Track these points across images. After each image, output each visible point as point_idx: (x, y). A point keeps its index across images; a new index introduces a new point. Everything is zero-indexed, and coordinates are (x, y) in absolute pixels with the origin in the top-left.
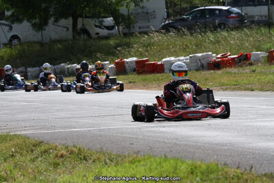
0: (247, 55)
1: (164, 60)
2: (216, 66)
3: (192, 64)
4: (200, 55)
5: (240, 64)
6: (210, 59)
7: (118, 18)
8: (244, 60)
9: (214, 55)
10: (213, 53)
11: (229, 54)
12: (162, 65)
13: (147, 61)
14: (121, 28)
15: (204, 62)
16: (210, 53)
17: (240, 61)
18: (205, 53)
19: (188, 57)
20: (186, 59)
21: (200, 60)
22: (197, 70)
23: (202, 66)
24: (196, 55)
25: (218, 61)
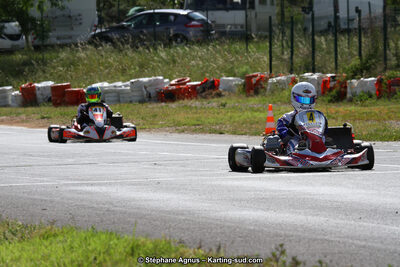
0: (213, 81)
2: (169, 96)
3: (134, 93)
4: (145, 80)
5: (203, 94)
6: (160, 86)
7: (27, 23)
8: (210, 88)
9: (167, 80)
10: (165, 78)
11: (188, 79)
13: (68, 86)
14: (30, 38)
15: (152, 91)
16: (161, 78)
17: (204, 91)
18: (153, 78)
19: (128, 83)
20: (126, 86)
21: (146, 88)
22: (142, 102)
23: (149, 96)
24: (141, 79)
25: (173, 90)
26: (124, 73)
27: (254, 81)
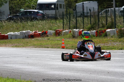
0: (46, 32)
1: (8, 33)
2: (32, 36)
3: (21, 36)
4: (24, 31)
5: (42, 36)
6: (29, 34)
8: (44, 34)
9: (31, 32)
10: (30, 31)
11: (38, 31)
12: (7, 36)
13: (1, 34)
15: (27, 35)
17: (43, 35)
18: (27, 31)
19: (19, 32)
20: (18, 33)
21: (24, 34)
22: (23, 38)
23: (26, 36)
24: (23, 31)
25: (33, 35)
26: (18, 30)
27: (58, 32)
